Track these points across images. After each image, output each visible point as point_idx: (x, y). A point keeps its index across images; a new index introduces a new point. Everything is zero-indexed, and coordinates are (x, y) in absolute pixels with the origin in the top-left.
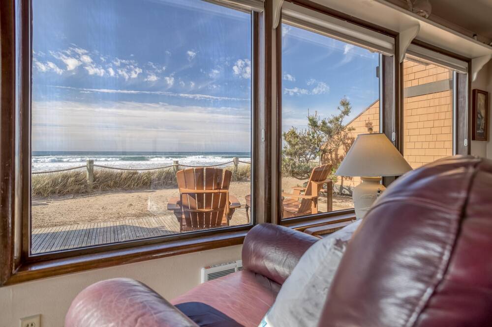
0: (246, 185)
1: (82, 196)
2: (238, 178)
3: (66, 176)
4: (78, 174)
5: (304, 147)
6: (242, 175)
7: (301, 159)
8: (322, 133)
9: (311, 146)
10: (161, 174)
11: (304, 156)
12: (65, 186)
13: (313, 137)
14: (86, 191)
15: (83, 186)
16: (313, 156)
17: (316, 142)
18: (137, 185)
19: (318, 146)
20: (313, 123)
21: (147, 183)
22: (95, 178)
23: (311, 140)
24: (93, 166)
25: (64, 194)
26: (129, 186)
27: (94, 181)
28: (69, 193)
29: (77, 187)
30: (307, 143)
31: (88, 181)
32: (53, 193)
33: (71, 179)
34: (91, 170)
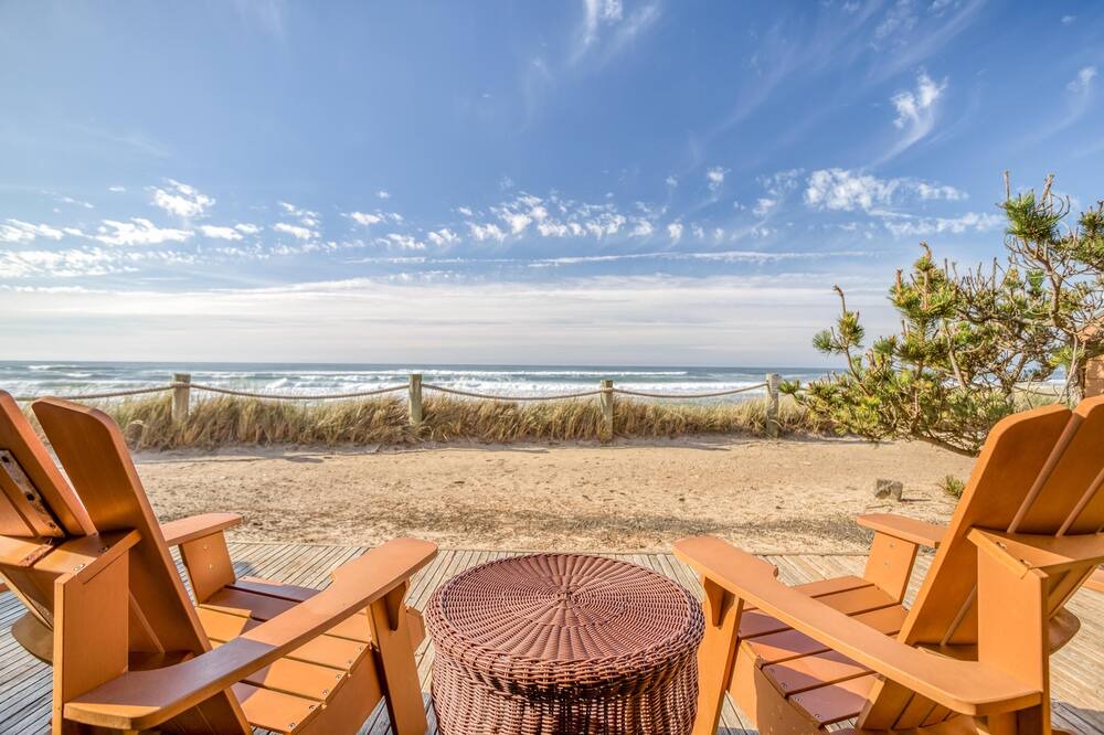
0: (801, 450)
1: (396, 449)
2: (780, 430)
3: (372, 405)
4: (394, 403)
5: (989, 333)
6: (792, 421)
7: (978, 380)
8: (1081, 266)
9: (1022, 326)
10: (569, 410)
11: (991, 365)
12: (367, 425)
13: (1035, 294)
14: (405, 441)
15: (399, 428)
16: (1033, 365)
17: (1050, 308)
18: (512, 434)
19: (1060, 324)
20: (1034, 226)
21: (534, 430)
22: (425, 413)
23: (1022, 305)
24: (421, 386)
25: (365, 445)
26: (494, 434)
27: (423, 419)
28: (372, 441)
29: (387, 431)
30: (1005, 316)
31: (411, 419)
32: (345, 438)
33: (379, 413)
34: (416, 396)
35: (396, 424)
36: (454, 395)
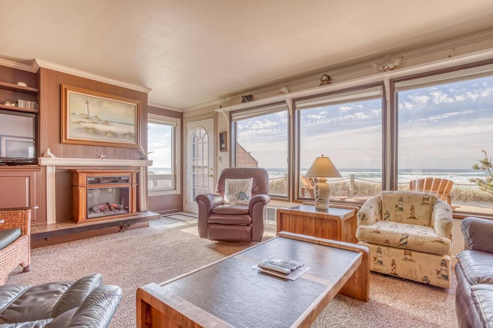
3: (338, 184)
4: (345, 183)
12: (336, 189)
15: (347, 191)
22: (355, 187)
24: (354, 178)
31: (350, 189)
33: (340, 186)
34: (352, 181)
35: (346, 190)
36: (366, 182)
